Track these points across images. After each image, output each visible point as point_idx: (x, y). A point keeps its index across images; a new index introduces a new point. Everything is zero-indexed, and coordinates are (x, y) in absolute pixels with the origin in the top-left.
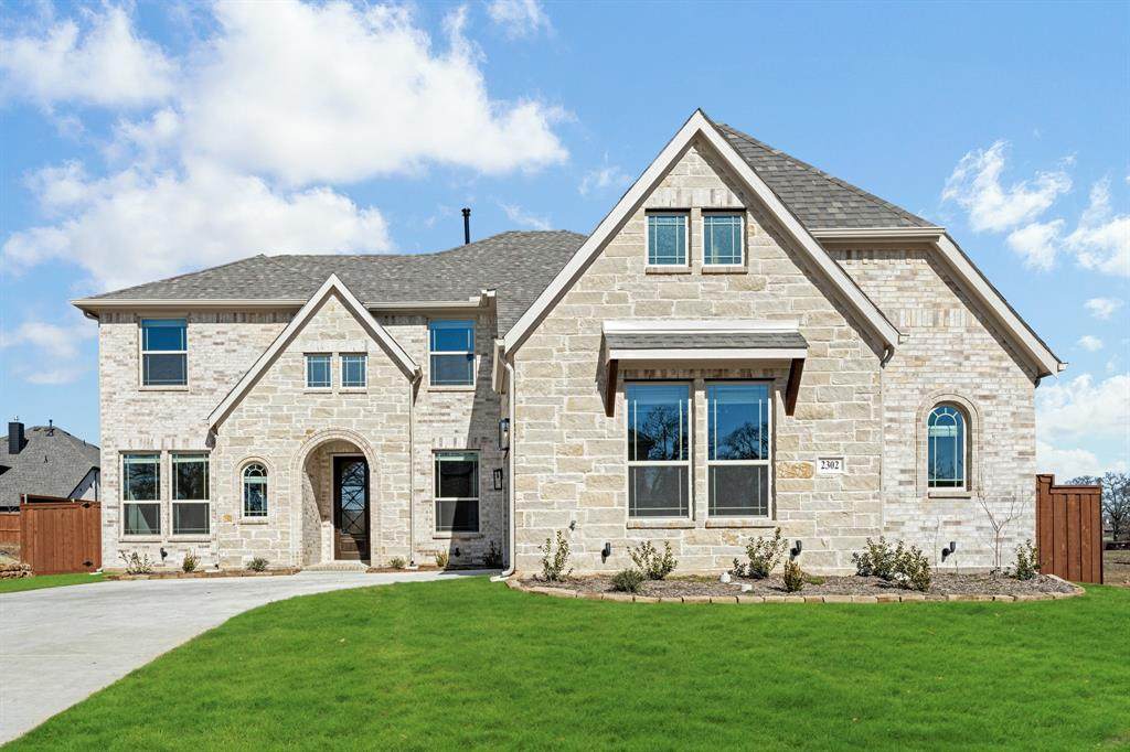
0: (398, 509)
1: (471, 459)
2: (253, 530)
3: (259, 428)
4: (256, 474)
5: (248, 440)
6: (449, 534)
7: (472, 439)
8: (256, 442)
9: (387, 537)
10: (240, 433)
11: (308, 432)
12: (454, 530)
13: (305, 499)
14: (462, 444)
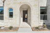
0: (36, 17)
1: (46, 8)
2: (10, 20)
3: (12, 2)
4: (11, 10)
5: (9, 4)
6: (42, 20)
7: (47, 5)
8: (11, 4)
9: (34, 22)
10: (8, 3)
11: (20, 3)
12: (43, 20)
13: (19, 15)
14: (45, 6)
